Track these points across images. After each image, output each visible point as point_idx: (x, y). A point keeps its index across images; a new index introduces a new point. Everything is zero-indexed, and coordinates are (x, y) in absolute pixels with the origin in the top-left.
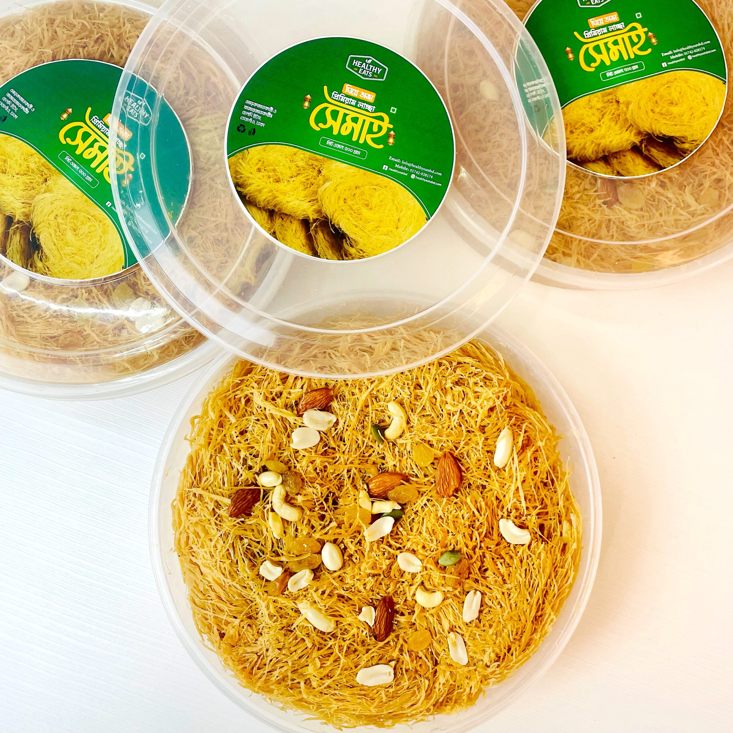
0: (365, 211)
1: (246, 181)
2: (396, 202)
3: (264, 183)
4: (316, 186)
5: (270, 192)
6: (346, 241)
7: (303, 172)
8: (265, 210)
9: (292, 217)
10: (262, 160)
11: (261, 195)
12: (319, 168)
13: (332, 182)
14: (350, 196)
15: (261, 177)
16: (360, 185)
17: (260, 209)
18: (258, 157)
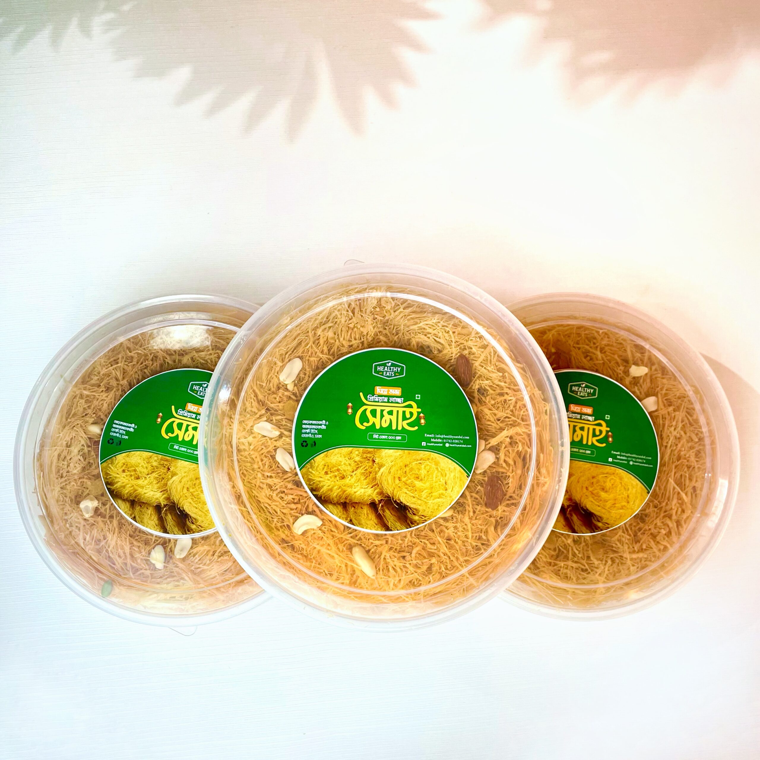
0: (418, 484)
1: (318, 485)
2: (439, 470)
3: (333, 483)
4: (374, 474)
5: (339, 488)
6: (409, 511)
7: (360, 465)
8: (339, 504)
9: (362, 503)
10: (327, 464)
11: (333, 493)
12: (373, 459)
13: (385, 467)
14: (402, 474)
15: (329, 479)
16: (408, 463)
17: (334, 504)
18: (323, 462)
